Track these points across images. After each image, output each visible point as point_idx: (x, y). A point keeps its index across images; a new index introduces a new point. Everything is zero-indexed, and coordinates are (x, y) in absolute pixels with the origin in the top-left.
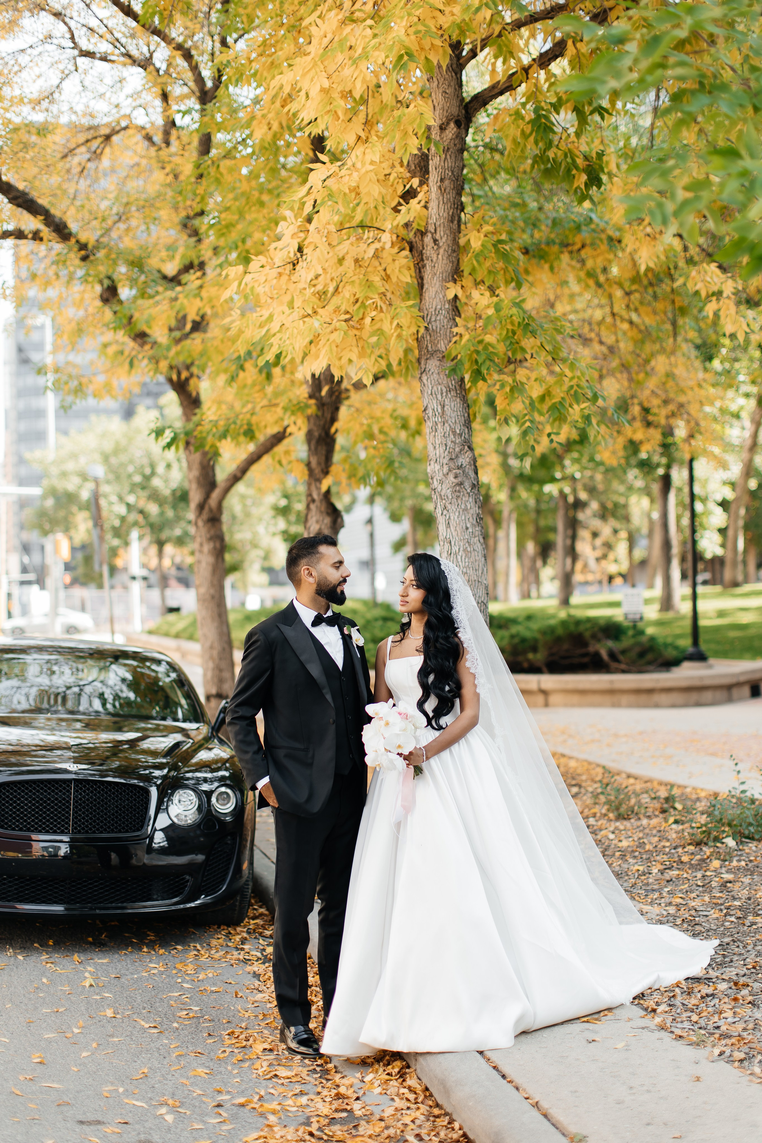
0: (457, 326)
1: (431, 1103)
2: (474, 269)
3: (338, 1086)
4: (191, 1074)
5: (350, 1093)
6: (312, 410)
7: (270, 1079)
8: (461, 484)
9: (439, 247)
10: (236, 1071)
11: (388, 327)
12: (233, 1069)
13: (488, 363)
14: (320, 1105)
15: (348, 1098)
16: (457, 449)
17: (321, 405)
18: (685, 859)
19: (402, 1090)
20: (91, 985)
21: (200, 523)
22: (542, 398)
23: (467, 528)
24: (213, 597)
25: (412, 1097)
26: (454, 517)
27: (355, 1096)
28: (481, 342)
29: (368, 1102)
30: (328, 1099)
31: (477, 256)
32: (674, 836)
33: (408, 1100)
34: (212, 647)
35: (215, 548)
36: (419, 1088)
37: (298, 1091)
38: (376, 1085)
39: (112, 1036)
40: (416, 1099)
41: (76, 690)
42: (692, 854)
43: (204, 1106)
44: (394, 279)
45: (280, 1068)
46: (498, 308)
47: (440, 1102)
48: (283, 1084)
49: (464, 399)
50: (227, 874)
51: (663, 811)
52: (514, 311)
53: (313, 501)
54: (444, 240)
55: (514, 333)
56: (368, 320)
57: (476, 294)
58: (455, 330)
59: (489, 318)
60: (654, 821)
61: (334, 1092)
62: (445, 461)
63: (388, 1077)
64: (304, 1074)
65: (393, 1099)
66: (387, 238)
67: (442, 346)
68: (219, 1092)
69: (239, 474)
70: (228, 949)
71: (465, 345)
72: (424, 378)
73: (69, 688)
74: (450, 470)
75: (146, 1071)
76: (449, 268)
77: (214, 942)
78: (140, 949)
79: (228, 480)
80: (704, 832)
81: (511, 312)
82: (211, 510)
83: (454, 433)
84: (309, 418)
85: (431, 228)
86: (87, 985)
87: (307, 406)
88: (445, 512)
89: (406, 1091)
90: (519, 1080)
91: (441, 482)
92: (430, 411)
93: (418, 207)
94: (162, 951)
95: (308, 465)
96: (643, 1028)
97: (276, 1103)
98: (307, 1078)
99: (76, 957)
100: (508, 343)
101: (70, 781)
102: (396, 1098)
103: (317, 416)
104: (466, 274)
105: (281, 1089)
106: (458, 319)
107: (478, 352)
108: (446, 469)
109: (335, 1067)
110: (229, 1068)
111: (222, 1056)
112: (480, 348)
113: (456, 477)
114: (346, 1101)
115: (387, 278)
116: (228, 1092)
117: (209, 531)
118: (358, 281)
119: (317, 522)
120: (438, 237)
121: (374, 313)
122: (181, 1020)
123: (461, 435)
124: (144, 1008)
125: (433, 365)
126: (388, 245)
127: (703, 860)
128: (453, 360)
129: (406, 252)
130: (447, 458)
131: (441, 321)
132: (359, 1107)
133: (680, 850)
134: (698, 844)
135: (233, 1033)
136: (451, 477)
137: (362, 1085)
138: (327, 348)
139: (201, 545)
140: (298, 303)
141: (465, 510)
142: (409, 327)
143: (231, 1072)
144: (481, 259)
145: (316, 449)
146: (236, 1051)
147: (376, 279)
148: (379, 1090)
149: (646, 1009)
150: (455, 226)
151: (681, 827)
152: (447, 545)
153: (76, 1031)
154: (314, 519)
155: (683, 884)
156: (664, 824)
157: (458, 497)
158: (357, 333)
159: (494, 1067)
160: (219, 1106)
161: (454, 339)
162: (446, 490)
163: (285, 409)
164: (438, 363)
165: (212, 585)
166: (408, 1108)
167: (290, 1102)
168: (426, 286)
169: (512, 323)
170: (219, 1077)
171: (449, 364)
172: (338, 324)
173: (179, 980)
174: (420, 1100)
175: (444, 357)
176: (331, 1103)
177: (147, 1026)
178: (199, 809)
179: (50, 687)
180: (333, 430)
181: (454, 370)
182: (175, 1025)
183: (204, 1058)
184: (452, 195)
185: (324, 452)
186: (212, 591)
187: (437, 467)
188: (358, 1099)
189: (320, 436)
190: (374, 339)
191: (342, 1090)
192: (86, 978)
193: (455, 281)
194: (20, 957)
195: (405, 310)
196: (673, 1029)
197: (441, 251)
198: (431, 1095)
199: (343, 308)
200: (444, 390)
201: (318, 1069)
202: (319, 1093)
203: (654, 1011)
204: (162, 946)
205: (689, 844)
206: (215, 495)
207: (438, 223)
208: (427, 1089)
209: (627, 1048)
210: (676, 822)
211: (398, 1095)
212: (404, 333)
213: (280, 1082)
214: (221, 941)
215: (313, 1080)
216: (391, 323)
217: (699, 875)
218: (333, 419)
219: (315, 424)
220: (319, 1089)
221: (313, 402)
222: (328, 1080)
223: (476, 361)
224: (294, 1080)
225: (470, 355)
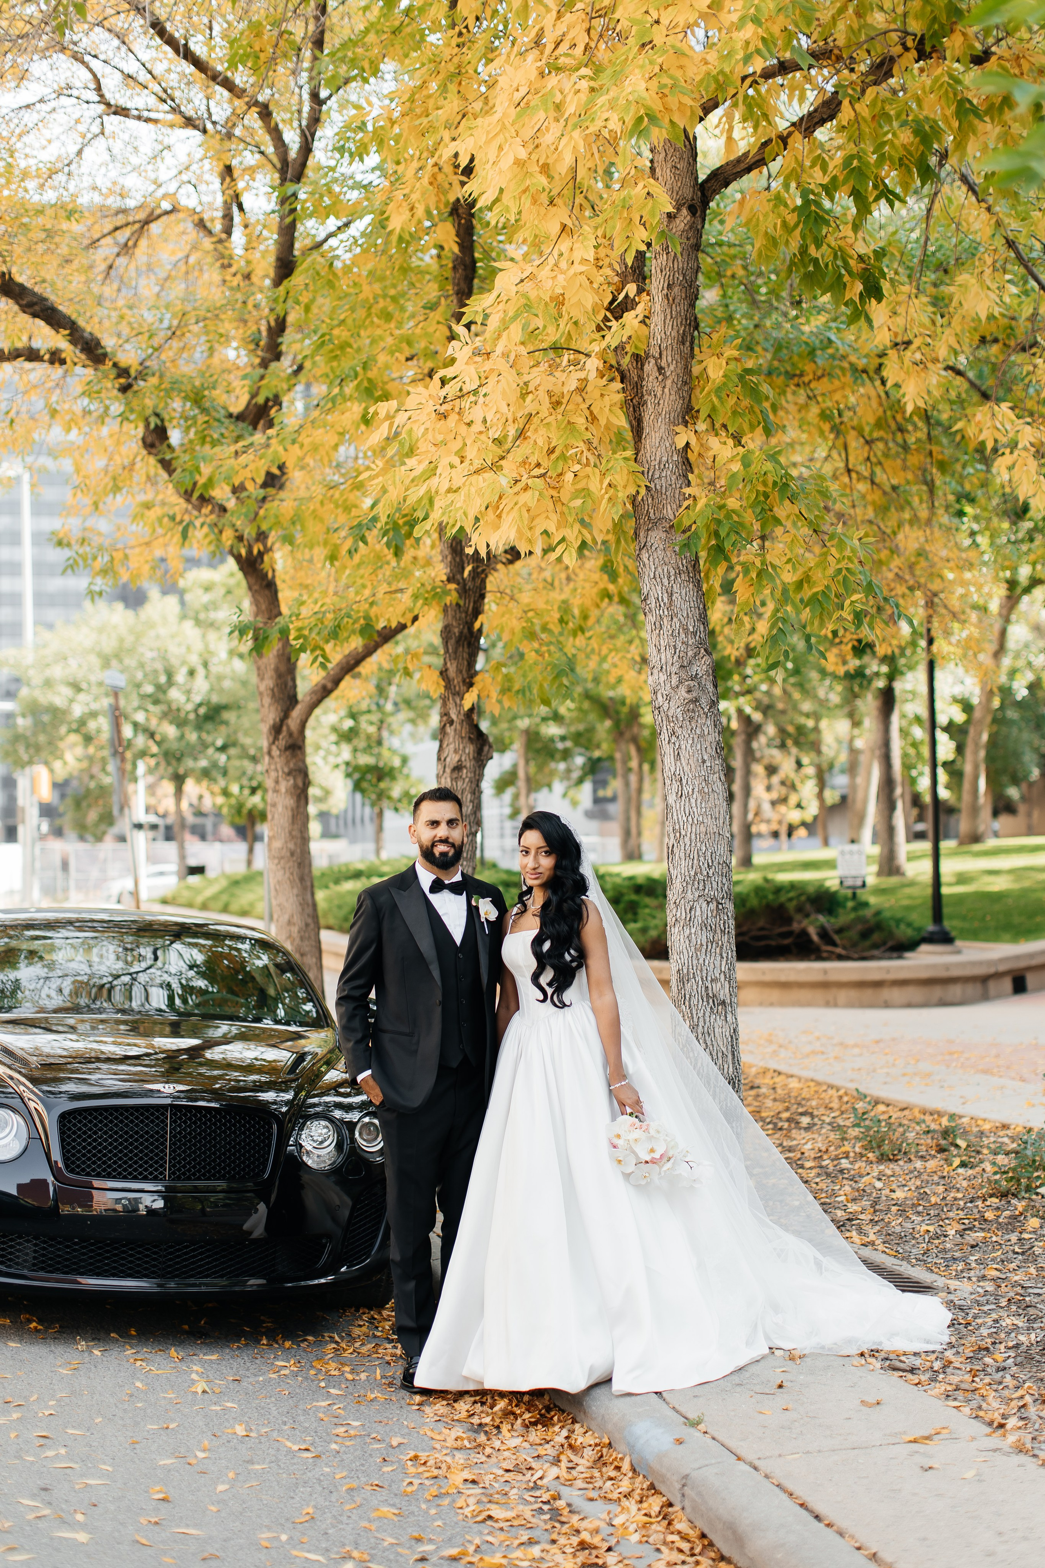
0: (689, 484)
1: (713, 1555)
2: (714, 408)
3: (578, 1531)
4: (374, 1515)
5: (596, 1541)
6: (452, 598)
7: (484, 1521)
8: (696, 701)
9: (666, 378)
10: (433, 1511)
11: (595, 485)
12: (428, 1508)
13: (733, 537)
14: (559, 1558)
15: (596, 1548)
16: (690, 653)
17: (463, 591)
18: (990, 1215)
19: (670, 1538)
20: (204, 1392)
21: (275, 752)
22: (799, 585)
23: (704, 762)
24: (292, 854)
25: (685, 1546)
26: (686, 745)
27: (605, 1546)
28: (721, 507)
29: (625, 1554)
30: (569, 1550)
31: (718, 391)
32: (965, 1184)
33: (680, 1551)
34: (289, 923)
35: (295, 786)
36: (693, 1534)
37: (524, 1538)
38: (632, 1527)
39: (251, 1462)
40: (692, 1549)
41: (126, 979)
42: (998, 1208)
43: (401, 1559)
44: (603, 422)
45: (492, 1506)
46: (746, 462)
47: (726, 1553)
48: (502, 1529)
49: (698, 585)
50: (376, 1236)
51: (942, 1150)
52: (769, 466)
53: (451, 722)
54: (672, 368)
55: (766, 496)
56: (569, 476)
57: (714, 442)
58: (687, 491)
59: (734, 476)
60: (932, 1164)
61: (575, 1540)
62: (674, 669)
63: (646, 1519)
64: (528, 1514)
65: (658, 1550)
66: (593, 364)
67: (669, 512)
68: (418, 1540)
69: (329, 685)
70: (377, 1341)
71: (702, 512)
72: (645, 556)
73: (117, 977)
74: (680, 682)
75: (311, 1510)
76: (678, 405)
77: (356, 1331)
78: (258, 1341)
79: (313, 692)
80: (1012, 1178)
81: (764, 469)
82: (290, 734)
83: (686, 630)
84: (445, 610)
85: (655, 352)
86: (200, 1391)
87: (447, 593)
88: (674, 739)
89: (675, 1538)
90: (842, 1522)
91: (668, 698)
92: (652, 601)
93: (636, 322)
94: (288, 1344)
95: (444, 673)
96: (995, 1450)
97: (499, 1555)
98: (533, 1520)
99: (173, 1352)
100: (758, 510)
101: (164, 1107)
102: (663, 1548)
103: (458, 605)
104: (703, 415)
105: (502, 1536)
106: (690, 476)
107: (719, 522)
108: (675, 680)
109: (569, 1505)
110: (424, 1506)
111: (409, 1489)
112: (721, 516)
113: (689, 692)
114: (594, 1552)
115: (593, 419)
116: (431, 1541)
117: (287, 763)
118: (554, 423)
119: (456, 751)
120: (663, 363)
121: (577, 467)
122: (339, 1440)
123: (694, 633)
124: (285, 1423)
125: (656, 537)
126: (593, 375)
127: (1015, 1217)
128: (684, 532)
129: (618, 385)
130: (677, 665)
131: (668, 477)
132: (615, 1560)
133: (979, 1203)
134: (1004, 1195)
135: (416, 1458)
136: (682, 691)
137: (611, 1530)
138: (515, 514)
139: (277, 782)
140: (471, 453)
141: (702, 736)
142: (625, 487)
143: (426, 1512)
144: (724, 395)
145: (455, 652)
146: (427, 1482)
147: (580, 421)
148: (635, 1537)
149: (990, 1424)
150: (686, 349)
151: (970, 1172)
152: (675, 785)
153: (201, 1455)
154: (452, 746)
155: (994, 1250)
156: (947, 1168)
157: (691, 718)
158: (554, 493)
159: (802, 1505)
160: (423, 1559)
161: (686, 504)
162: (674, 709)
163: (416, 597)
164: (664, 535)
165: (292, 837)
166: (684, 1562)
167: (518, 1554)
168: (646, 430)
169: (765, 484)
170: (412, 1519)
171: (680, 538)
172: (530, 482)
173: (323, 1384)
174: (697, 1551)
175: (672, 527)
176: (574, 1556)
177: (296, 1448)
178: (339, 1146)
179: (91, 976)
180: (477, 625)
181: (686, 546)
182: (334, 1446)
183: (384, 1492)
184: (683, 307)
185: (466, 655)
186: (291, 846)
187: (663, 677)
188: (609, 1549)
189: (461, 633)
190: (578, 502)
191: (585, 1536)
192: (193, 1382)
193: (686, 424)
194: (97, 1352)
195: (622, 463)
196: (1036, 1452)
197: (669, 383)
198: (711, 1544)
199: (533, 460)
200: (672, 572)
201: (546, 1507)
202: (554, 1542)
203: (1002, 1426)
204: (286, 1338)
205: (991, 1196)
206: (296, 713)
207: (664, 345)
208: (703, 1536)
209: (979, 1478)
210: (963, 1165)
211: (665, 1543)
212: (620, 495)
213: (496, 1525)
214: (364, 1329)
215: (542, 1524)
216: (601, 482)
217: (1014, 1237)
218: (477, 611)
219: (454, 617)
220: (555, 1536)
221: (453, 586)
222: (563, 1523)
223: (717, 534)
224: (515, 1523)
225: (707, 527)
